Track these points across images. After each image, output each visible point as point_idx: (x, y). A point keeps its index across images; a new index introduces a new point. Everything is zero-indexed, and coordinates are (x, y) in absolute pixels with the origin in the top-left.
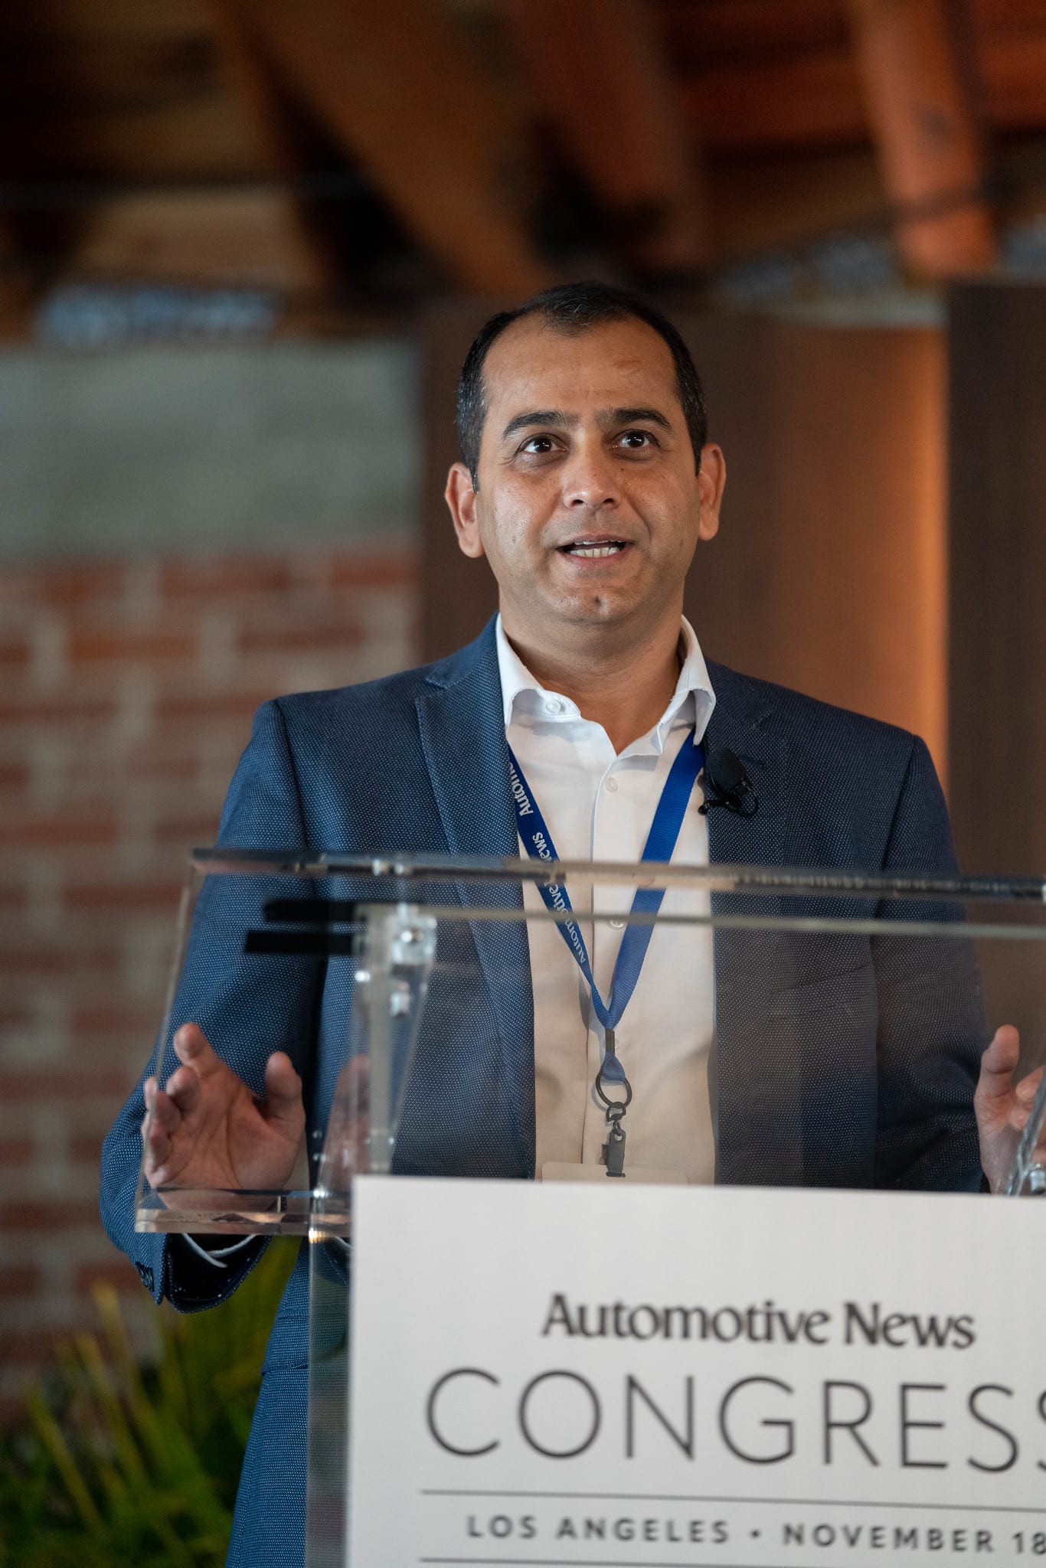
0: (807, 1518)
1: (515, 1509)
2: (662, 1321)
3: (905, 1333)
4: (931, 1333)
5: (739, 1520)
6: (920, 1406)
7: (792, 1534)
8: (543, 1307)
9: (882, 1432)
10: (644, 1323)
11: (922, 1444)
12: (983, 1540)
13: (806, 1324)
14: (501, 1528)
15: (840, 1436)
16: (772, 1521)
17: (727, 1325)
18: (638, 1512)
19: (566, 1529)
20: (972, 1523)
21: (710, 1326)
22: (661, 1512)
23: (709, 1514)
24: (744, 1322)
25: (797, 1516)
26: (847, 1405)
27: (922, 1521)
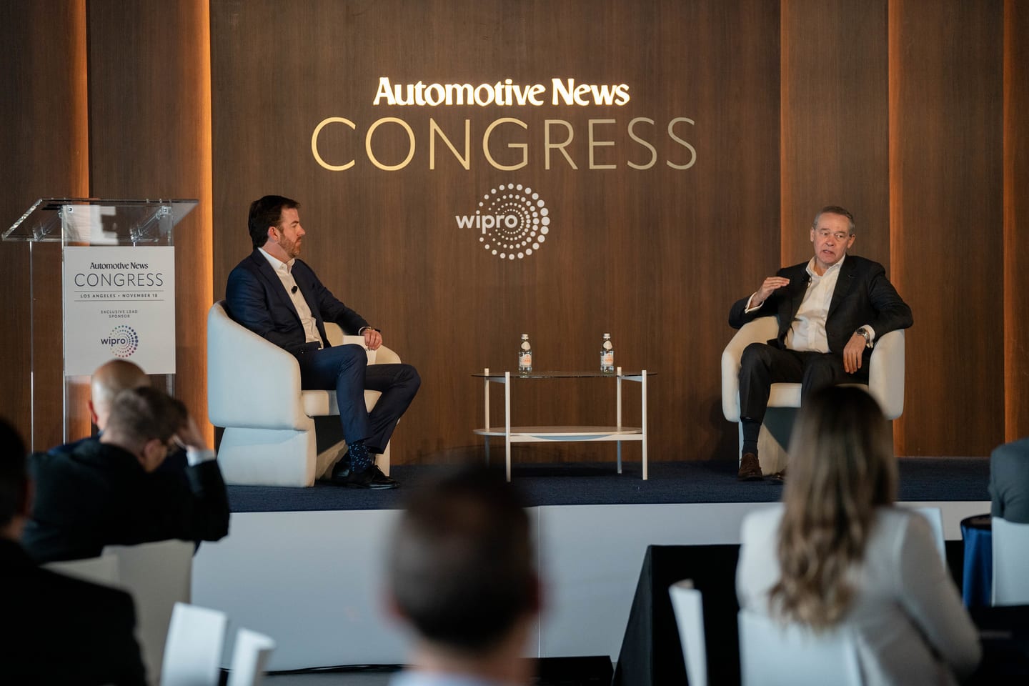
0: (125, 293)
1: (87, 293)
2: (106, 266)
3: (139, 267)
4: (142, 267)
5: (117, 294)
6: (141, 277)
7: (124, 296)
8: (90, 265)
9: (136, 281)
10: (104, 266)
11: (141, 282)
12: (149, 295)
13: (126, 266)
14: (85, 296)
15: (130, 282)
16: (121, 294)
17: (115, 266)
18: (103, 293)
19: (94, 296)
20: (147, 293)
21: (113, 267)
22: (106, 293)
23: (113, 293)
24: (117, 266)
25: (124, 293)
26: (131, 277)
27: (141, 293)
